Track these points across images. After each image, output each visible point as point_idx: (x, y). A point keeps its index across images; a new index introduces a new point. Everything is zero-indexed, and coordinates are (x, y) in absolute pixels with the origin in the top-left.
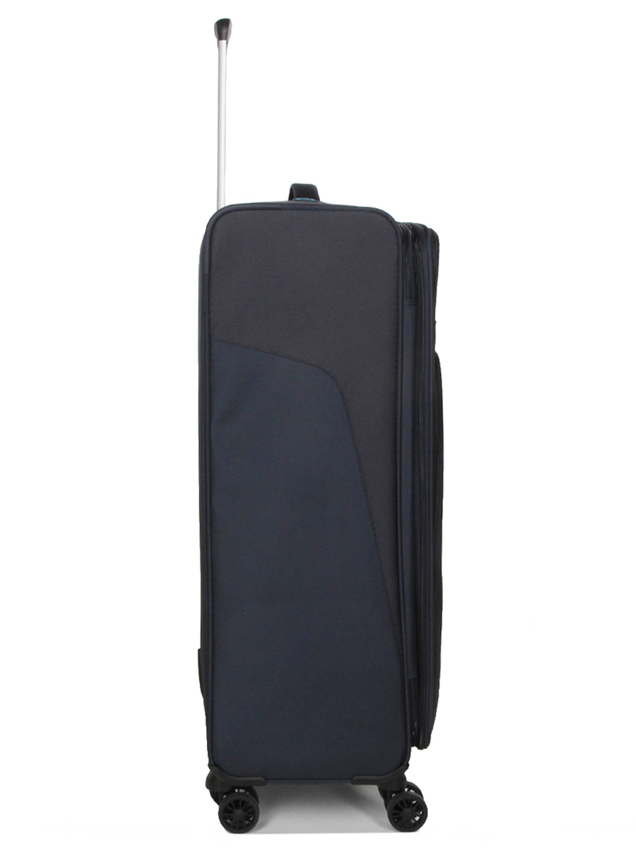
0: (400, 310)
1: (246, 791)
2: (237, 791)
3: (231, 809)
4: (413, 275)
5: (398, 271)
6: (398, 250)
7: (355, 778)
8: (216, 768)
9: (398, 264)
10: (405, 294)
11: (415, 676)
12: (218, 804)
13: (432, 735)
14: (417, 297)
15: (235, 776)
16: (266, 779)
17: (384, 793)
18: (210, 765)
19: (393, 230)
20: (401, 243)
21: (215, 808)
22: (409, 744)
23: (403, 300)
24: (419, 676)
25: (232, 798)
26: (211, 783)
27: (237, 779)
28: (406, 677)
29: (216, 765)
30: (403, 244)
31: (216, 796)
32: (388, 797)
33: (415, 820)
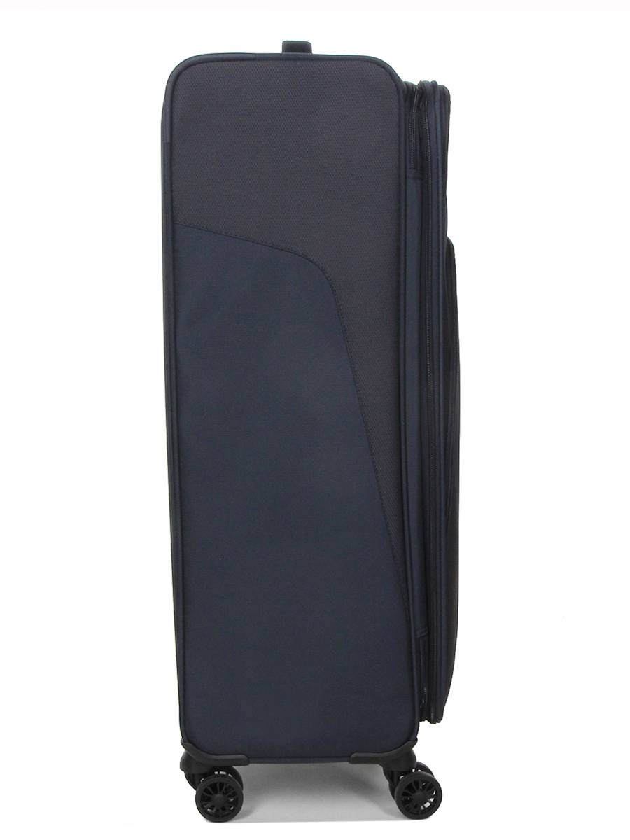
0: (403, 184)
1: (228, 773)
2: (216, 773)
3: (209, 795)
4: (418, 141)
5: (399, 135)
6: (400, 108)
7: (354, 755)
8: (190, 744)
9: (399, 127)
10: (408, 164)
11: (424, 634)
12: (195, 788)
13: (445, 709)
14: (422, 168)
15: (212, 754)
16: (248, 758)
17: (390, 776)
18: (184, 743)
19: (393, 83)
20: (402, 100)
21: (192, 793)
22: (417, 715)
23: (406, 172)
24: (429, 635)
25: (211, 781)
26: (186, 764)
27: (215, 757)
28: (413, 634)
29: (190, 742)
30: (405, 102)
31: (192, 780)
32: (395, 780)
33: (424, 807)
